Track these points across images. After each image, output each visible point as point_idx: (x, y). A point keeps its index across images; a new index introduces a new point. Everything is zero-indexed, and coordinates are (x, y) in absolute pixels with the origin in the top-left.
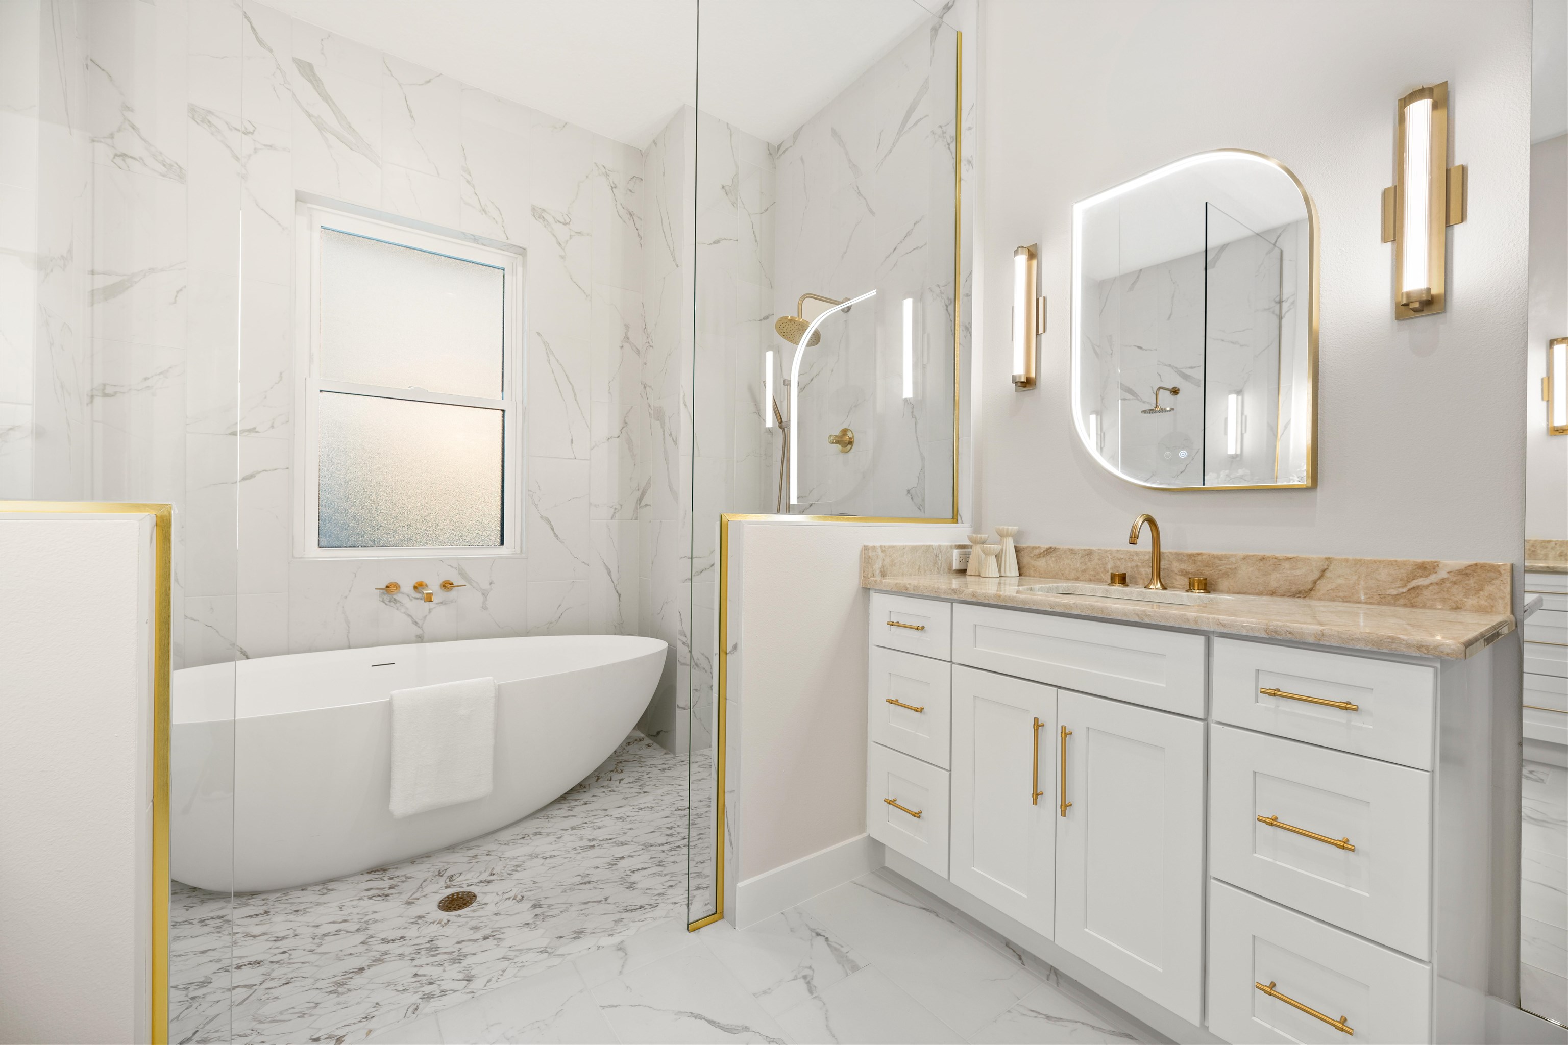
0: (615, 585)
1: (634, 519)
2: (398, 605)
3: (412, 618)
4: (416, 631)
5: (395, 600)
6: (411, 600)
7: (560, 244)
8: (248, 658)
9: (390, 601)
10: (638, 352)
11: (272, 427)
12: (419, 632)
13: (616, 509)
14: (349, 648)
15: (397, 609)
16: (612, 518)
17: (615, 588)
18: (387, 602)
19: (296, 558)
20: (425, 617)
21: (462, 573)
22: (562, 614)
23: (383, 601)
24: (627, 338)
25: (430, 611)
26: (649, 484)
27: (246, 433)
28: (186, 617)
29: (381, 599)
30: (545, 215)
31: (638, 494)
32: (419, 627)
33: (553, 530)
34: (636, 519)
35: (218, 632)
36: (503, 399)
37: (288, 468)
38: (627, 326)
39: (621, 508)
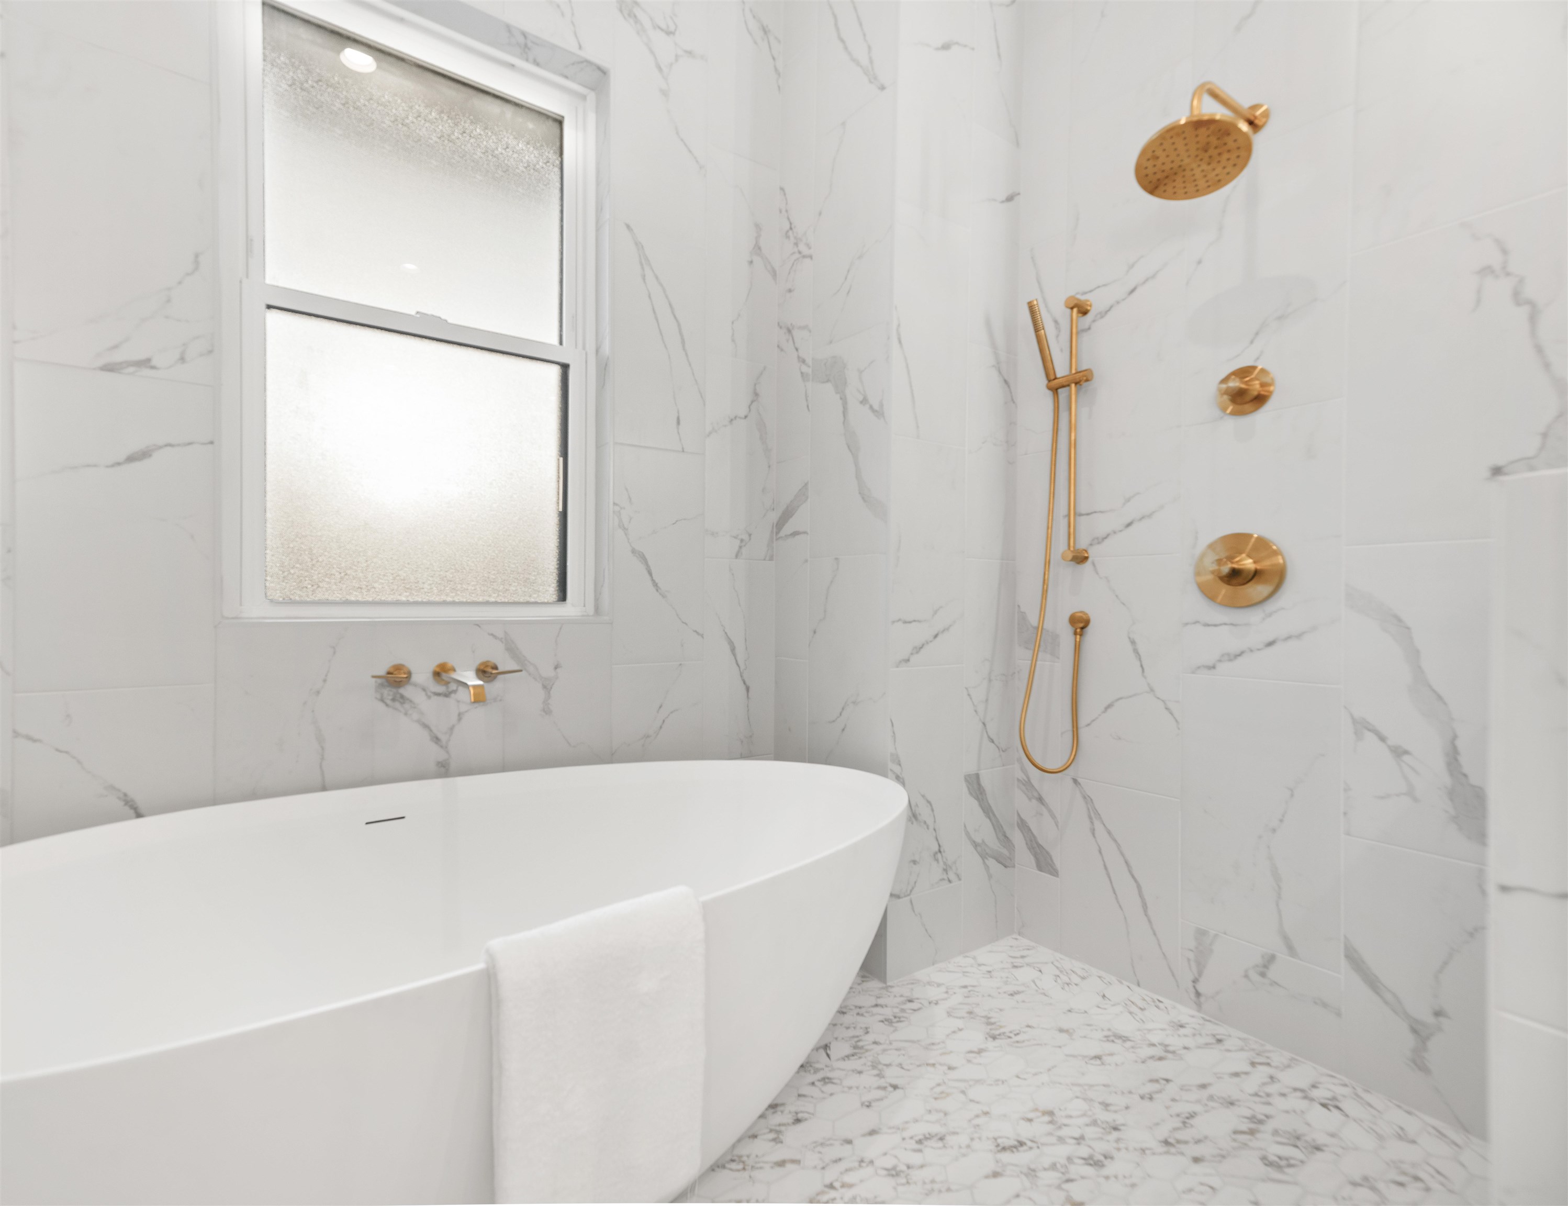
0: (741, 670)
1: (768, 558)
2: (407, 706)
3: (431, 730)
4: (434, 753)
5: (402, 697)
6: (429, 697)
7: (660, 69)
8: (139, 815)
9: (393, 700)
10: (774, 274)
11: (182, 359)
12: (442, 756)
13: (742, 541)
14: (324, 788)
15: (406, 714)
16: (737, 556)
17: (741, 676)
18: (389, 702)
19: (227, 618)
20: (452, 729)
21: (512, 649)
22: (664, 721)
23: (382, 700)
24: (757, 249)
25: (460, 716)
26: (802, 494)
27: (131, 369)
28: (16, 734)
29: (379, 696)
30: (637, 11)
31: (774, 517)
32: (442, 747)
33: (650, 574)
34: (771, 559)
35: (79, 762)
36: (561, 343)
37: (212, 443)
38: (758, 227)
39: (750, 539)
